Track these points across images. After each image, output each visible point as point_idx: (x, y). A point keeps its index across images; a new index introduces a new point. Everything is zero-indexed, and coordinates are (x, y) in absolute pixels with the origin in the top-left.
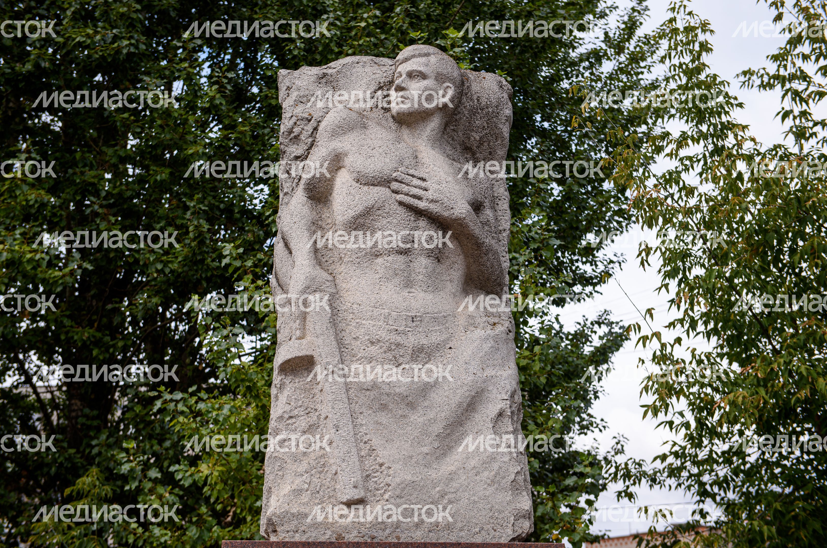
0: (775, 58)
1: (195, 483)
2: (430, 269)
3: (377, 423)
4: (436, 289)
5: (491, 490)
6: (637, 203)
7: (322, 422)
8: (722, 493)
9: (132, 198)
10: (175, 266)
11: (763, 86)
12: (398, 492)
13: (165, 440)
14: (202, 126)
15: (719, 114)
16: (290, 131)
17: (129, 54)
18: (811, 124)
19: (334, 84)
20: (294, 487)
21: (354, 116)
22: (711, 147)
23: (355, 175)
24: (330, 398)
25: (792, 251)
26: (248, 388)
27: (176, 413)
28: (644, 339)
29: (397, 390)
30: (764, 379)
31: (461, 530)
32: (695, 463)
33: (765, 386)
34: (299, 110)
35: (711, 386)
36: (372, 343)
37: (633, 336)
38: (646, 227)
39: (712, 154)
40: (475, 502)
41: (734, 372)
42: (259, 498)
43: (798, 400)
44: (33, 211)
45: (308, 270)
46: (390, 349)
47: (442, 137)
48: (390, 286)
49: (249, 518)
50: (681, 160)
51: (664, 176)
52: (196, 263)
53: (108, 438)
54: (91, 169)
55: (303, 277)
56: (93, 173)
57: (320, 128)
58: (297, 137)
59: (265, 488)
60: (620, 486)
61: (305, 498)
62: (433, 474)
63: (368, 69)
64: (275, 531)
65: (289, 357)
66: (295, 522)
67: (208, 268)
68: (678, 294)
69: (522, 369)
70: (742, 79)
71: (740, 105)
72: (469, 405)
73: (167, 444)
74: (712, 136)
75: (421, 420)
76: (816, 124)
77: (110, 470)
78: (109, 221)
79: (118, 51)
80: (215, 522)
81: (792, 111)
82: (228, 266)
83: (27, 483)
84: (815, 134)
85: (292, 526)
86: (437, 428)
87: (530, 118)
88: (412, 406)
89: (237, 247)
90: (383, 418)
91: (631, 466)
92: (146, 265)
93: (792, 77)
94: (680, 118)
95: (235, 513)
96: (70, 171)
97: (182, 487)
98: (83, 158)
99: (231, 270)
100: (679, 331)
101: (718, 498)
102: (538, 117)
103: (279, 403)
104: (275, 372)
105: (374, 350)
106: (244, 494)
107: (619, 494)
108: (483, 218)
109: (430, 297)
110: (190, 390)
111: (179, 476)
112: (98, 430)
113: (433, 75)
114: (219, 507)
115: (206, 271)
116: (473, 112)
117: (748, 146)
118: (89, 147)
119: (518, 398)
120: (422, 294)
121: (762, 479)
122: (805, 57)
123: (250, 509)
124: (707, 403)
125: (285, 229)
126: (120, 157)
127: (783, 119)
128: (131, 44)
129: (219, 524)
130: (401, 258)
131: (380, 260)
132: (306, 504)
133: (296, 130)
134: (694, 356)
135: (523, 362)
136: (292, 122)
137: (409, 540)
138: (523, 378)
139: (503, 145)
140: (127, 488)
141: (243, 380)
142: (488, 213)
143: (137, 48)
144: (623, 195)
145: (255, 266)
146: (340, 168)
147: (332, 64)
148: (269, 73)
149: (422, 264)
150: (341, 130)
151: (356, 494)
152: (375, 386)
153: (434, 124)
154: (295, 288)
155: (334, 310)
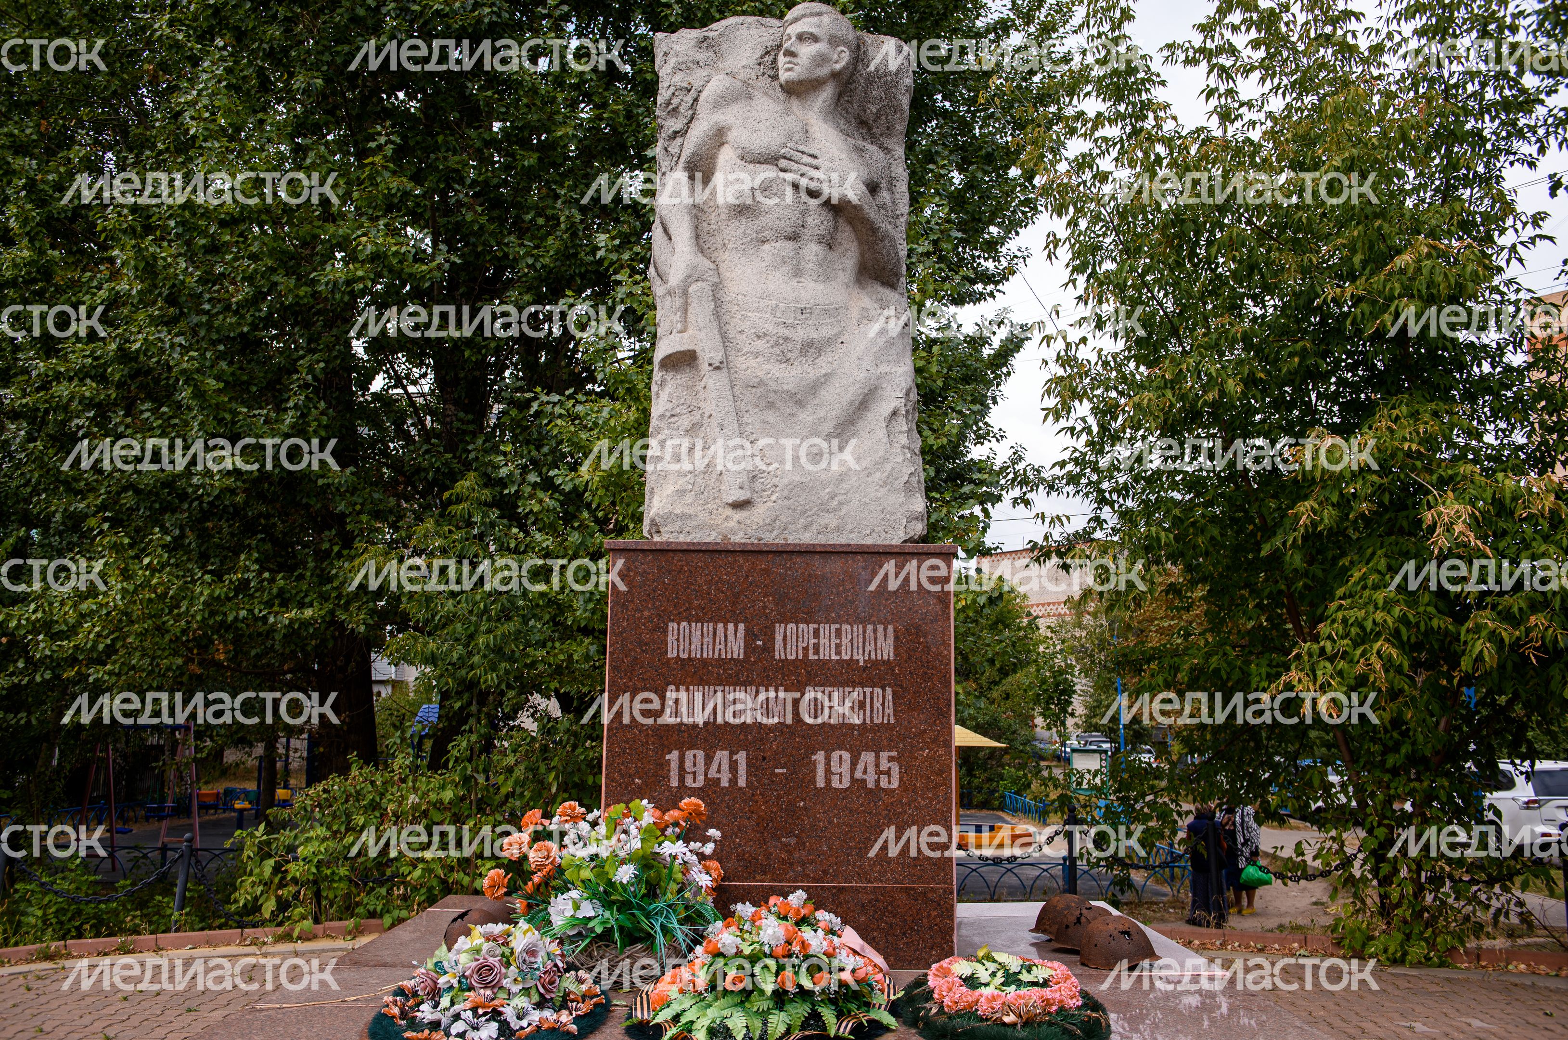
0: (1202, 28)
1: (575, 488)
2: (821, 257)
3: (764, 422)
4: (828, 279)
5: (884, 491)
6: (1045, 191)
7: (706, 421)
8: (1121, 500)
9: (498, 186)
10: (546, 261)
11: (1187, 62)
12: (786, 493)
13: (542, 446)
14: (571, 106)
15: (1139, 92)
16: (668, 103)
17: (491, 24)
18: (1236, 105)
19: (716, 48)
20: (678, 487)
21: (738, 84)
22: (1128, 129)
23: (739, 151)
24: (714, 394)
25: (1210, 243)
26: (629, 391)
27: (553, 417)
29: (786, 387)
30: (1172, 381)
31: (851, 532)
32: (1096, 469)
33: (1173, 388)
34: (679, 79)
35: (1116, 389)
36: (759, 337)
37: (1037, 336)
38: (1055, 216)
39: (1129, 137)
40: (866, 504)
41: (1141, 374)
42: (641, 504)
43: (1205, 403)
44: (396, 201)
45: (689, 257)
46: (777, 344)
47: (835, 109)
48: (778, 275)
49: (631, 526)
50: (1096, 141)
51: (1076, 158)
52: (568, 257)
53: (485, 442)
54: (454, 154)
55: (683, 265)
56: (457, 158)
57: (701, 99)
58: (675, 110)
59: (647, 489)
60: (1016, 492)
61: (689, 498)
63: (754, 31)
64: (658, 532)
65: (670, 351)
66: (679, 523)
67: (582, 263)
68: (1086, 289)
69: (918, 371)
70: (1166, 53)
71: (1163, 83)
72: (861, 404)
73: (546, 449)
74: (1131, 116)
75: (810, 419)
76: (1242, 105)
77: (486, 475)
78: (476, 212)
79: (479, 20)
80: (597, 528)
81: (1217, 89)
82: (602, 260)
83: (405, 488)
84: (1240, 116)
85: (676, 526)
87: (930, 97)
88: (800, 404)
89: (613, 238)
90: (771, 416)
91: (1030, 473)
92: (516, 260)
93: (1220, 51)
94: (1098, 96)
95: (617, 520)
96: (432, 156)
97: (562, 492)
98: (446, 142)
99: (606, 264)
100: (1086, 330)
101: (1116, 506)
102: (939, 97)
103: (660, 401)
104: (656, 369)
105: (760, 344)
106: (626, 500)
107: (1015, 502)
108: (879, 201)
109: (820, 287)
110: (567, 393)
111: (558, 481)
112: (474, 435)
113: (825, 38)
114: (600, 514)
115: (581, 265)
116: (871, 80)
117: (1169, 126)
118: (452, 130)
119: (914, 396)
120: (812, 284)
121: (1162, 485)
122: (1235, 29)
123: (633, 515)
124: (1112, 406)
125: (664, 213)
126: (484, 140)
127: (1207, 99)
128: (493, 12)
129: (601, 531)
130: (789, 245)
131: (766, 247)
132: (691, 504)
133: (675, 102)
134: (1100, 357)
135: (921, 363)
136: (670, 92)
137: (797, 542)
138: (919, 381)
139: (902, 119)
140: (506, 492)
141: (622, 382)
142: (885, 195)
143: (499, 16)
144: (1031, 183)
145: (632, 260)
146: (723, 144)
147: (714, 26)
148: (643, 44)
149: (813, 250)
150: (724, 100)
151: (742, 495)
152: (761, 383)
153: (827, 93)
154: (675, 278)
155: (717, 302)
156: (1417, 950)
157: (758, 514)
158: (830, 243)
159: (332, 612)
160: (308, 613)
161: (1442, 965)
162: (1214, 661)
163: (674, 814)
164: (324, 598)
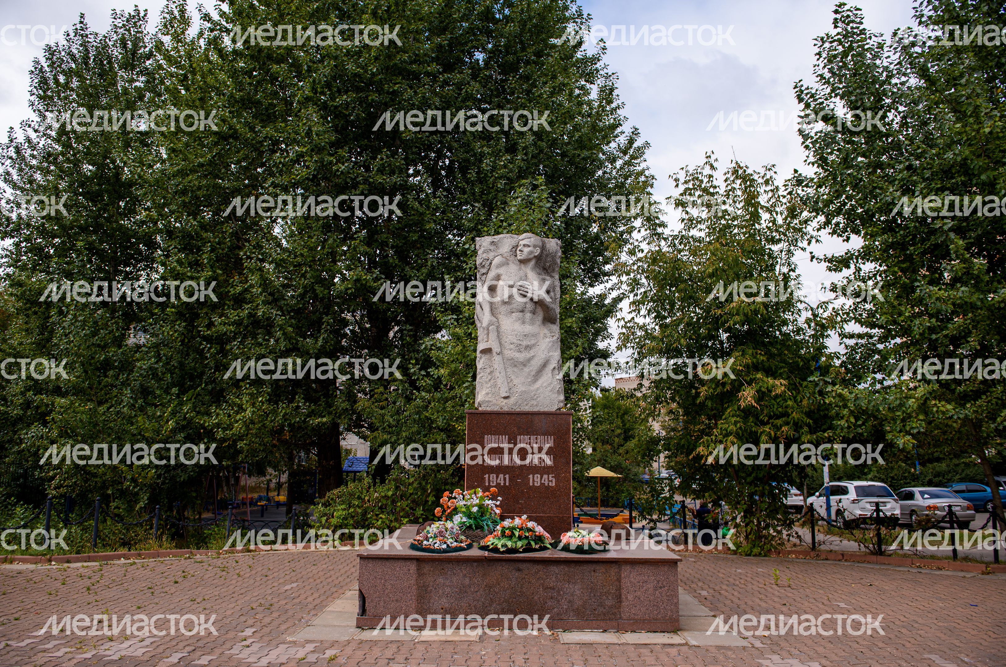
2: (531, 317)
3: (513, 371)
4: (533, 324)
5: (551, 393)
7: (495, 370)
12: (520, 394)
16: (481, 263)
19: (497, 245)
20: (486, 392)
21: (504, 259)
24: (497, 362)
28: (619, 320)
29: (520, 360)
31: (541, 406)
34: (484, 255)
36: (511, 344)
40: (545, 397)
45: (489, 317)
46: (517, 346)
47: (535, 266)
48: (517, 323)
55: (487, 320)
57: (492, 264)
58: (483, 266)
61: (490, 396)
62: (532, 388)
63: (510, 239)
64: (480, 407)
65: (482, 348)
66: (487, 404)
72: (544, 365)
75: (528, 370)
86: (533, 373)
88: (525, 365)
90: (515, 369)
103: (480, 363)
104: (478, 354)
105: (512, 346)
108: (551, 297)
109: (531, 327)
113: (532, 245)
116: (547, 256)
120: (528, 326)
130: (521, 314)
131: (514, 314)
132: (491, 398)
133: (483, 263)
136: (481, 260)
139: (558, 266)
142: (552, 294)
149: (528, 315)
150: (499, 266)
151: (506, 395)
152: (512, 359)
153: (533, 262)
154: (485, 324)
155: (498, 332)
156: (756, 550)
157: (512, 400)
158: (534, 312)
159: (333, 419)
160: (325, 420)
161: (765, 556)
162: (683, 442)
163: (487, 493)
164: (330, 413)
